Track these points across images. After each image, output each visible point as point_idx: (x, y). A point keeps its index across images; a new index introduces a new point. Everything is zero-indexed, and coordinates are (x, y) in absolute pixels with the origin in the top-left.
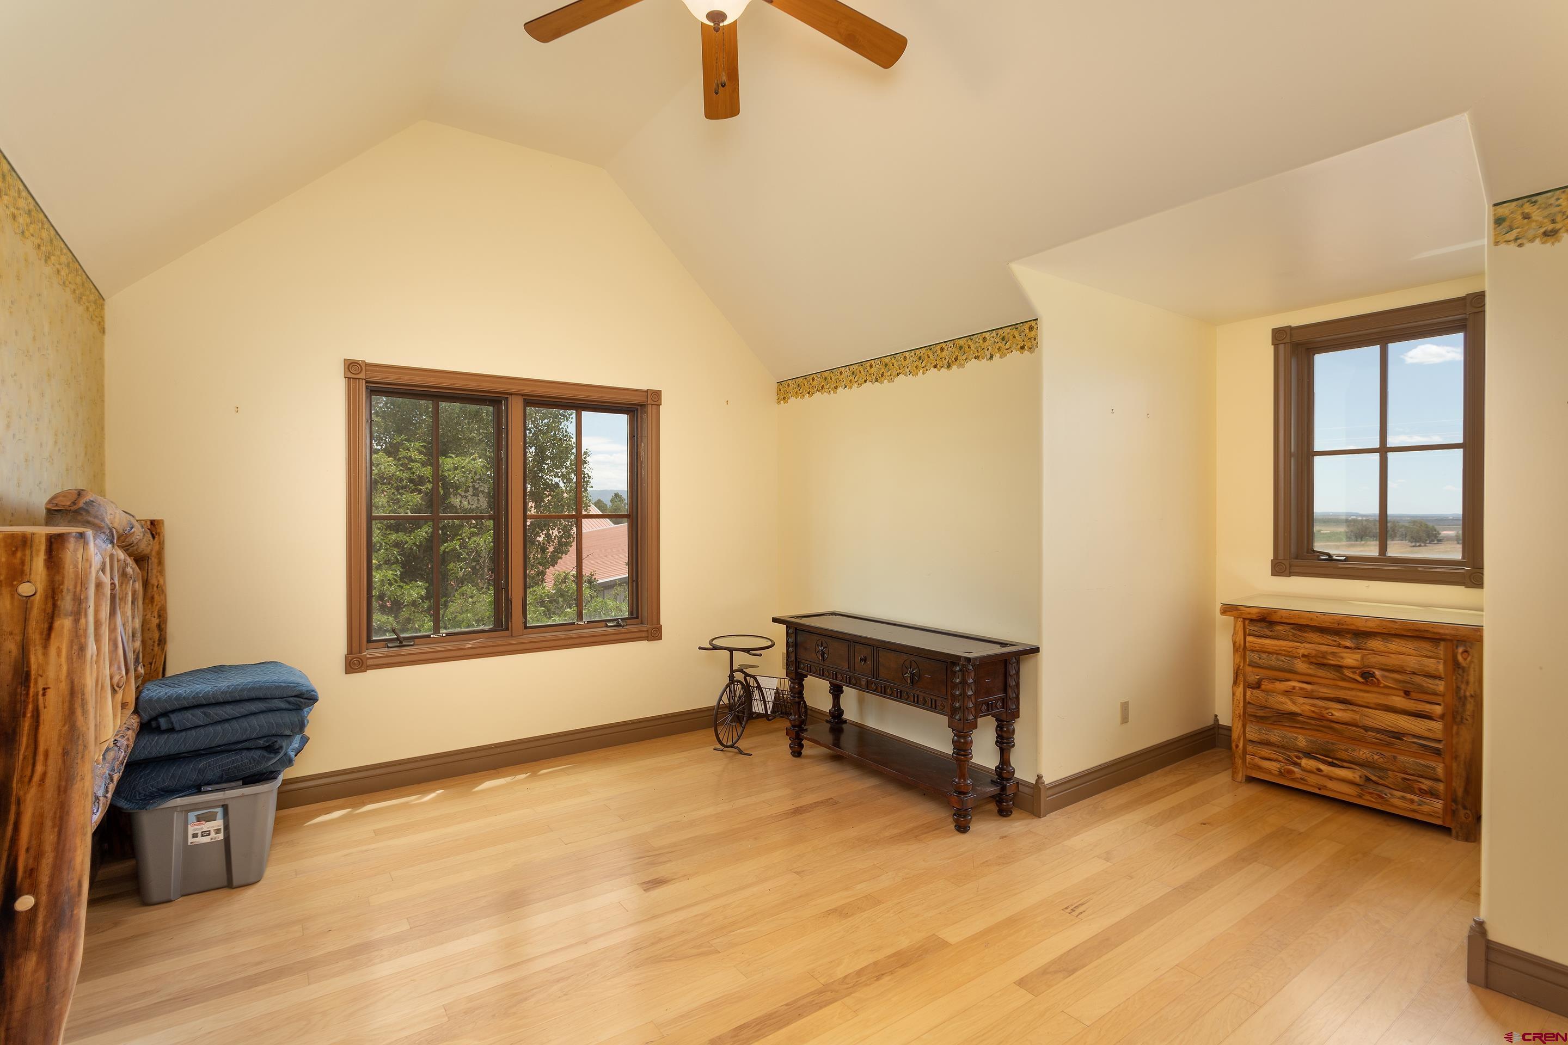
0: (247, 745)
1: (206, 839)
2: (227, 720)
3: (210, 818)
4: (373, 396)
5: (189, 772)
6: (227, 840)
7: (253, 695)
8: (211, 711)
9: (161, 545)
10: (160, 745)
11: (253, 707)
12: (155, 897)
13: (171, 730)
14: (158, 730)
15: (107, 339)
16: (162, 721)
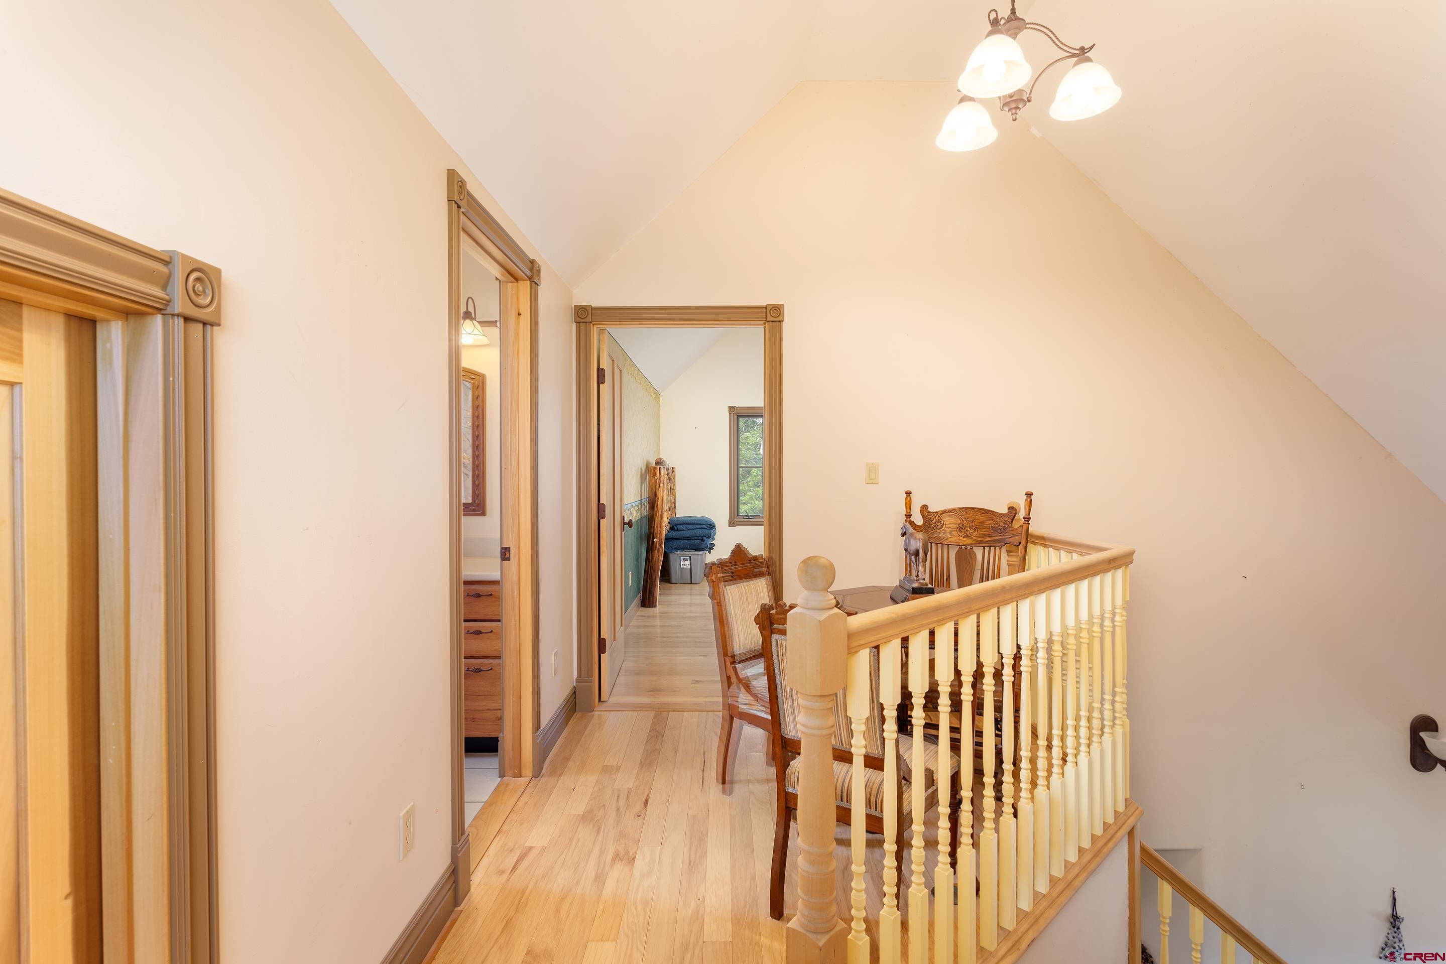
0: (696, 538)
1: (686, 567)
2: (691, 529)
3: (686, 560)
4: (740, 419)
5: (681, 543)
6: (691, 568)
7: (698, 522)
8: (687, 526)
9: (675, 475)
10: (675, 534)
11: (698, 526)
12: (673, 582)
13: (677, 530)
14: (674, 530)
15: (661, 407)
16: (675, 527)
